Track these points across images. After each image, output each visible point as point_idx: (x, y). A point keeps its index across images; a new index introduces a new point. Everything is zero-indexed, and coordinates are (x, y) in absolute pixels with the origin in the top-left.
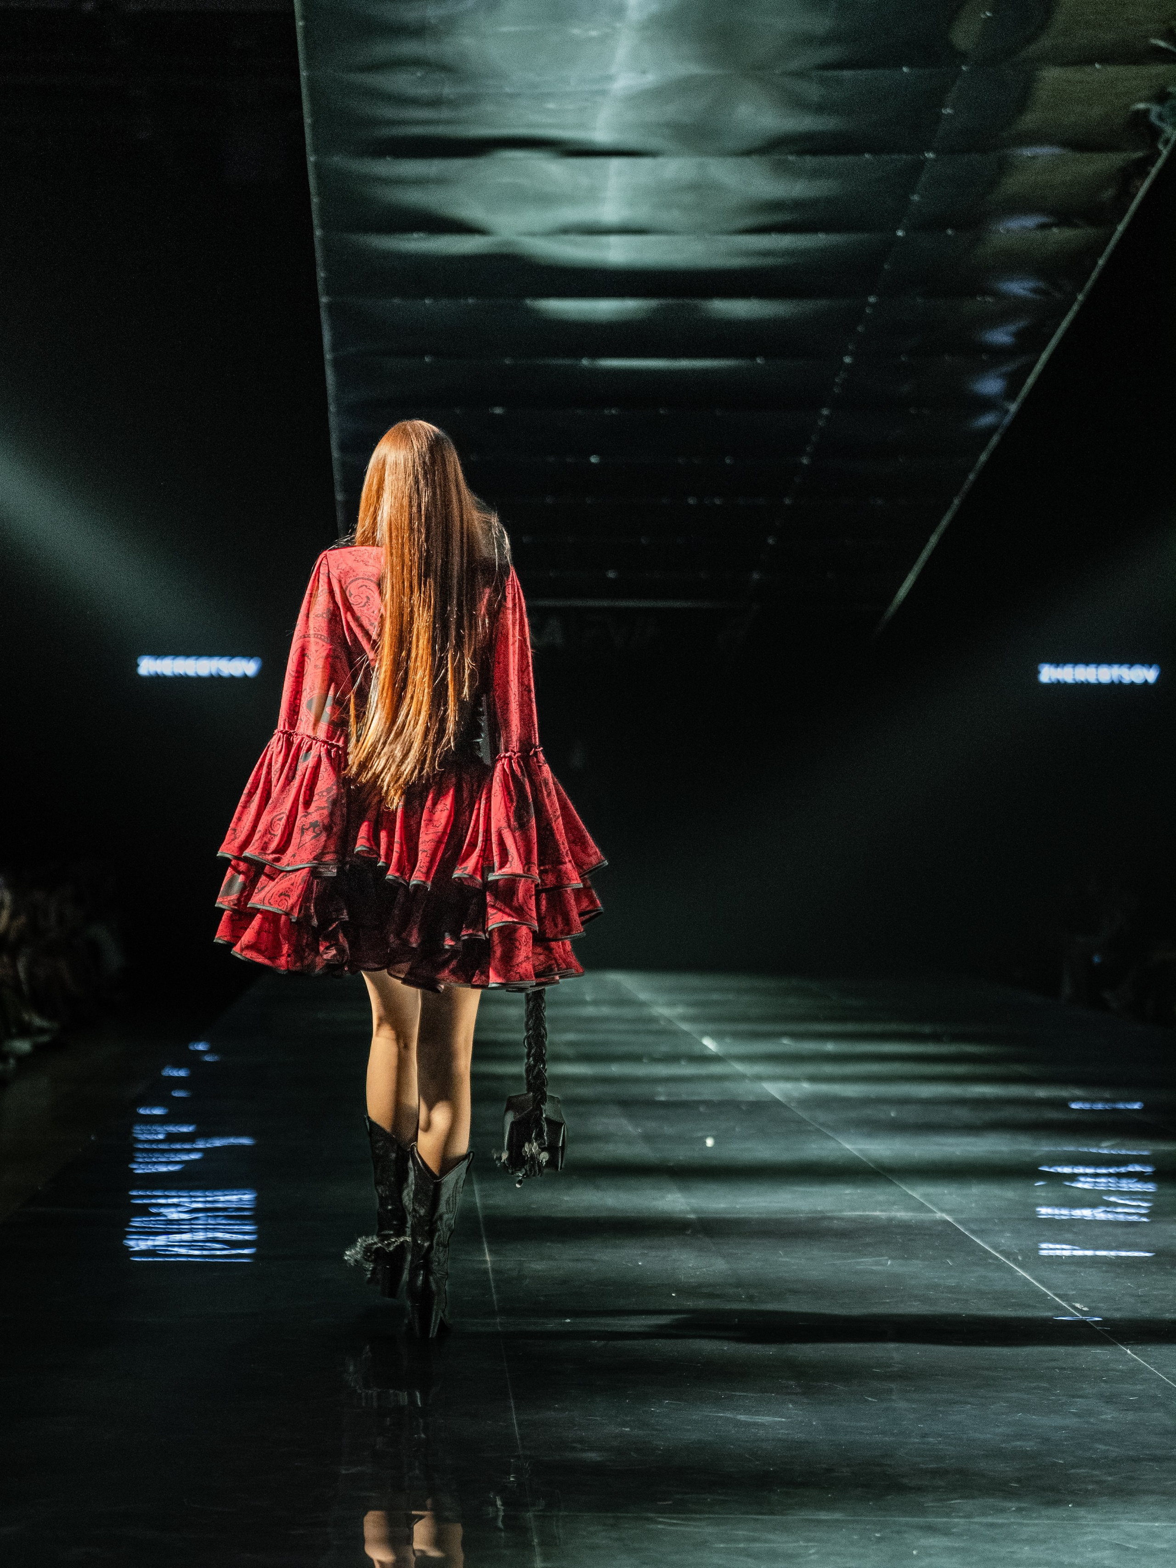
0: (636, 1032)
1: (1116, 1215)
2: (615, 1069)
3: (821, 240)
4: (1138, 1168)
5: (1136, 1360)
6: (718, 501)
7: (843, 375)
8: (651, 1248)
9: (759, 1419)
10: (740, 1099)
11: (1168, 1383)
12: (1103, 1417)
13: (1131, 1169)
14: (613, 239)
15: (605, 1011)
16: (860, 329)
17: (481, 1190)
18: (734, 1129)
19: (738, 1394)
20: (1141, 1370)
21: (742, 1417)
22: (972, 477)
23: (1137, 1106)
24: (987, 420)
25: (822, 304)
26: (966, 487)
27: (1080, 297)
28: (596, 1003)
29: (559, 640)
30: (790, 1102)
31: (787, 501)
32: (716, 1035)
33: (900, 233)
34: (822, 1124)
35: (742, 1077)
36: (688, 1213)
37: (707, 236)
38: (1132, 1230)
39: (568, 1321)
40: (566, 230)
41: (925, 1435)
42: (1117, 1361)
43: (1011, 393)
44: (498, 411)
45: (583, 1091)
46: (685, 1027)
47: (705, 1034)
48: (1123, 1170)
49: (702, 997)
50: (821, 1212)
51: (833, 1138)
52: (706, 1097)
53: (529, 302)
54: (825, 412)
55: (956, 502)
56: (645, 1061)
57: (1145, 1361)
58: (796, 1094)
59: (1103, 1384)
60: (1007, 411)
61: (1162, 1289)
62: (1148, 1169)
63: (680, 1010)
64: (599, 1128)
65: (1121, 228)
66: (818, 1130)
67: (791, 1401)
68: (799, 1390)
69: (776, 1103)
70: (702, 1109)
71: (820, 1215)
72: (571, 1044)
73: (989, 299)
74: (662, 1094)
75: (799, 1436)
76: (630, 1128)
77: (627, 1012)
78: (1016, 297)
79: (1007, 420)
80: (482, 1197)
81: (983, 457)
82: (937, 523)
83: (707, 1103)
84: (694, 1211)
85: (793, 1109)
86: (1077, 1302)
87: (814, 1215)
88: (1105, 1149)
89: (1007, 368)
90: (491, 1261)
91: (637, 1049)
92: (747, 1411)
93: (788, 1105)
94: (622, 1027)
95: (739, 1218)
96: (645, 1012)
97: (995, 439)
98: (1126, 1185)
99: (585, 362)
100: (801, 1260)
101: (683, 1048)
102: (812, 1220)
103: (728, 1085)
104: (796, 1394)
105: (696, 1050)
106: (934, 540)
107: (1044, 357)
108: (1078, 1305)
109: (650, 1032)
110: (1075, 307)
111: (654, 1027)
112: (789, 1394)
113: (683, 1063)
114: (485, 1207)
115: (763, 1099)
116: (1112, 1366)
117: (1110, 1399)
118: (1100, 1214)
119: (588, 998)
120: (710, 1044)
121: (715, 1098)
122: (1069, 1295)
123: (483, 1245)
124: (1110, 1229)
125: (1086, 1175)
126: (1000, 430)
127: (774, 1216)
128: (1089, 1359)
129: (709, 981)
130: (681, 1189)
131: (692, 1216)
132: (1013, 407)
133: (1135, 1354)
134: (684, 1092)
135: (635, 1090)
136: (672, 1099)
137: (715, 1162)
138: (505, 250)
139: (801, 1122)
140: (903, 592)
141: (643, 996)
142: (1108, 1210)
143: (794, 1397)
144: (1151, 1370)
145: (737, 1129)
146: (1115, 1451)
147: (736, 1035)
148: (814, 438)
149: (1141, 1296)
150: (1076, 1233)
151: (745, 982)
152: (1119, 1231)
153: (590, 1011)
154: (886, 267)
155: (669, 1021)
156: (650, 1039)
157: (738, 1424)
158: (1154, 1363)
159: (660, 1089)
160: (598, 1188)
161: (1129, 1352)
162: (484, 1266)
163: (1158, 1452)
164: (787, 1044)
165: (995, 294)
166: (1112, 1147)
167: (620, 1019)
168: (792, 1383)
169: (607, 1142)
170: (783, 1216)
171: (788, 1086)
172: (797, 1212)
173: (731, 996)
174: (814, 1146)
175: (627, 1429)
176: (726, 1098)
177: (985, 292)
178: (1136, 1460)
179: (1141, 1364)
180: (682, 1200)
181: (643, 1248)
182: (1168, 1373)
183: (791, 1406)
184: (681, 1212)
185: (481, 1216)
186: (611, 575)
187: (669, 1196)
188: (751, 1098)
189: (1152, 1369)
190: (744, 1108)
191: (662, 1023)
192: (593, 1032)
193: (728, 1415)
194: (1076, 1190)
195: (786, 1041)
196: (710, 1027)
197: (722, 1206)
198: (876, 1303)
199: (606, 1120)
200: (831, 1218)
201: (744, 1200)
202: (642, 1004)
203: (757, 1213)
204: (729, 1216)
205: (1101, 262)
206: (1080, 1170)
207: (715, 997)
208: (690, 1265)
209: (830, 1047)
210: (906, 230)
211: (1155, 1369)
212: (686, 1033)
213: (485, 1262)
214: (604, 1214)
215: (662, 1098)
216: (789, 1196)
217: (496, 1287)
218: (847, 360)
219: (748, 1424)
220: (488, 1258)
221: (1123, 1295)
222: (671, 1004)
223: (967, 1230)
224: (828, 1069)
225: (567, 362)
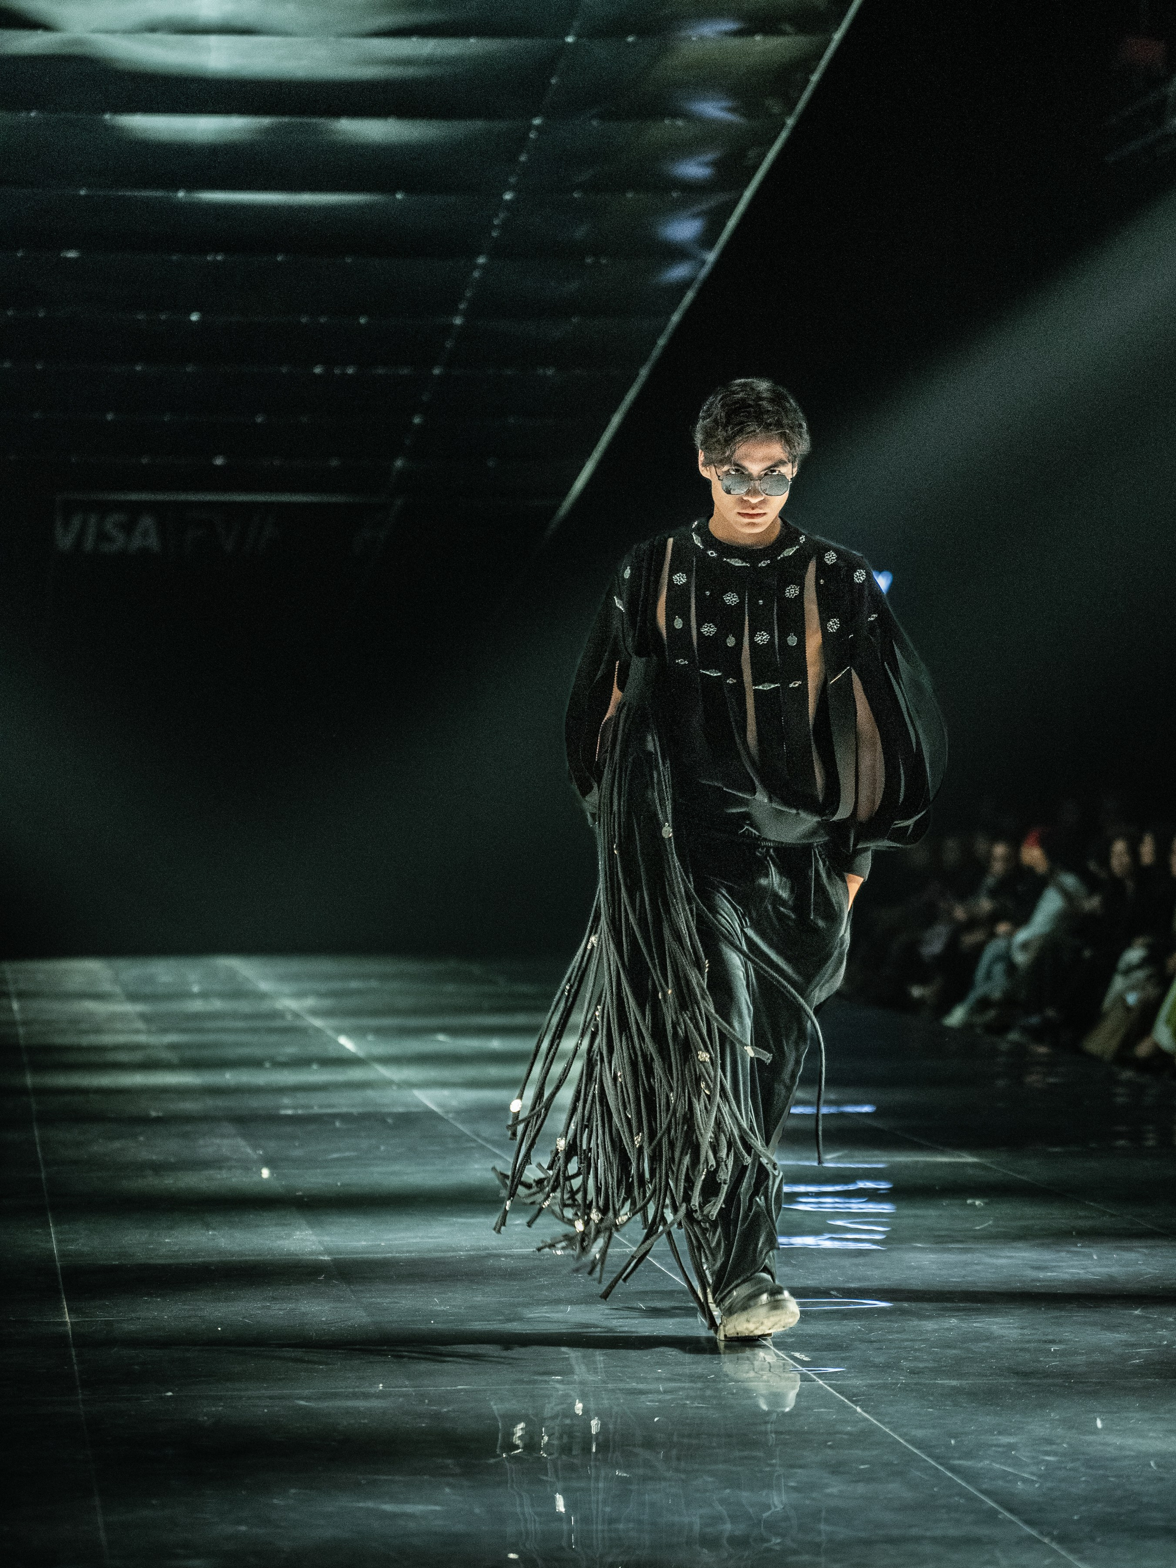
0: (254, 1031)
1: (845, 1243)
2: (229, 1077)
3: (472, 46)
4: (870, 1185)
5: (867, 1420)
6: (350, 371)
7: (502, 215)
8: (274, 1298)
9: (409, 1508)
10: (386, 1110)
11: (905, 1447)
12: (829, 1491)
13: (861, 1185)
14: (213, 40)
15: (217, 1005)
16: (523, 158)
17: (55, 1233)
18: (378, 1148)
19: (385, 1477)
20: (872, 1431)
21: (388, 1507)
22: (662, 342)
23: (867, 1109)
24: (679, 272)
25: (478, 125)
26: (656, 353)
27: (790, 122)
28: (204, 995)
29: (153, 542)
30: (447, 1112)
31: (436, 371)
32: (354, 1032)
33: (570, 39)
34: (486, 1140)
35: (388, 1083)
36: (320, 1254)
37: (332, 39)
38: (861, 1260)
39: (170, 1394)
40: (153, 28)
41: (611, 1521)
42: (846, 1422)
43: (707, 240)
44: (72, 254)
45: (189, 1106)
46: (318, 1023)
47: (340, 1031)
48: (851, 1187)
49: (337, 985)
50: (486, 1248)
51: (500, 1157)
52: (344, 1110)
53: (107, 117)
54: (481, 260)
55: (644, 372)
56: (267, 1065)
57: (878, 1420)
58: (454, 1103)
59: (829, 1452)
60: (703, 263)
61: (898, 1332)
62: (884, 1186)
63: (310, 1002)
64: (210, 1150)
65: (837, 36)
66: (482, 1147)
67: (449, 1485)
68: (458, 1470)
69: (430, 1115)
70: (338, 1124)
71: (483, 1253)
72: (173, 1047)
73: (680, 123)
74: (288, 1107)
75: (460, 1528)
76: (249, 1150)
77: (244, 1006)
78: (713, 121)
79: (704, 272)
80: (59, 1241)
81: (675, 318)
82: (621, 399)
83: (345, 1117)
84: (328, 1252)
85: (451, 1120)
86: (797, 1351)
87: (479, 1253)
88: (832, 1161)
89: (704, 206)
90: (71, 1323)
91: (257, 1052)
92: (394, 1499)
93: (446, 1117)
94: (240, 1024)
95: (385, 1258)
96: (265, 1006)
97: (690, 295)
98: (857, 1206)
99: (181, 194)
100: (461, 1309)
101: (314, 1050)
102: (471, 1259)
103: (370, 1093)
104: (453, 1475)
105: (332, 1052)
106: (616, 420)
107: (748, 194)
108: (797, 1355)
109: (271, 1031)
110: (784, 135)
111: (278, 1023)
112: (445, 1475)
113: (315, 1067)
114: (63, 1254)
115: (413, 1110)
116: (839, 1427)
117: (836, 1469)
118: (825, 1243)
119: (196, 989)
120: (347, 1044)
121: (354, 1111)
122: (786, 1342)
123: (62, 1302)
124: (836, 1260)
125: (806, 1194)
126: (696, 285)
127: (427, 1255)
128: (811, 1420)
129: (348, 965)
130: (311, 1225)
131: (326, 1258)
132: (711, 257)
133: (866, 1412)
134: (316, 1104)
135: (255, 1103)
136: (300, 1112)
137: (354, 1190)
138: (77, 50)
139: (459, 1137)
140: (579, 484)
141: (264, 986)
142: (834, 1236)
143: (451, 1480)
144: (885, 1432)
145: (382, 1148)
146: (843, 1533)
147: (379, 1032)
148: (468, 294)
149: (874, 1341)
150: (794, 1266)
151: (388, 966)
152: (847, 1262)
153: (197, 1006)
154: (553, 81)
155: (296, 1015)
156: (274, 1038)
157: (385, 1515)
158: (889, 1423)
159: (286, 1101)
160: (208, 1226)
161: (859, 1409)
162: (61, 1329)
163: (895, 1532)
164: (443, 1042)
165: (688, 116)
166: (838, 1159)
167: (235, 1015)
168: (449, 1461)
169: (220, 1168)
170: (438, 1254)
171: (445, 1094)
172: (454, 1250)
173: (374, 984)
174: (476, 1166)
175: (243, 1528)
176: (370, 1109)
177: (676, 114)
178: (868, 1543)
179: (872, 1424)
180: (314, 1238)
181: (265, 1299)
182: (906, 1434)
183: (447, 1490)
184: (312, 1253)
185: (58, 1264)
186: (219, 461)
187: (298, 1233)
188: (401, 1110)
189: (887, 1430)
190: (390, 1121)
191: (289, 1017)
192: (200, 1031)
193: (370, 1504)
194: (800, 1213)
195: (441, 1037)
196: (349, 1022)
197: (364, 1243)
198: (553, 1359)
199: (218, 1141)
200: (498, 1256)
201: (390, 1236)
202: (263, 996)
203: (408, 1252)
204: (371, 1256)
205: (815, 78)
206: (802, 1189)
207: (354, 984)
208: (324, 1319)
209: (496, 1044)
210: (579, 36)
211: (891, 1430)
212: (318, 1030)
213: (65, 1323)
214: (216, 1259)
215: (289, 1112)
216: (445, 1230)
217: (76, 1356)
218: (508, 196)
219: (395, 1516)
220: (68, 1319)
221: (852, 1340)
222: (299, 995)
223: (661, 1265)
224: (494, 1071)
225: (159, 194)
